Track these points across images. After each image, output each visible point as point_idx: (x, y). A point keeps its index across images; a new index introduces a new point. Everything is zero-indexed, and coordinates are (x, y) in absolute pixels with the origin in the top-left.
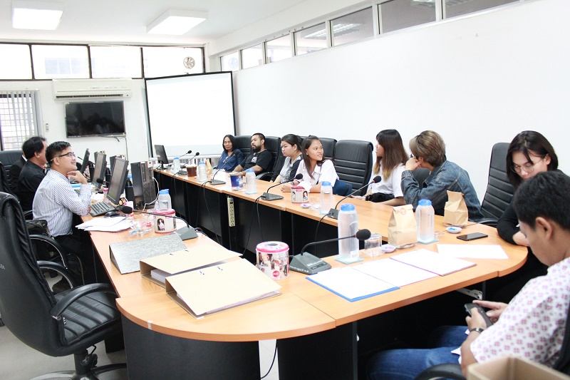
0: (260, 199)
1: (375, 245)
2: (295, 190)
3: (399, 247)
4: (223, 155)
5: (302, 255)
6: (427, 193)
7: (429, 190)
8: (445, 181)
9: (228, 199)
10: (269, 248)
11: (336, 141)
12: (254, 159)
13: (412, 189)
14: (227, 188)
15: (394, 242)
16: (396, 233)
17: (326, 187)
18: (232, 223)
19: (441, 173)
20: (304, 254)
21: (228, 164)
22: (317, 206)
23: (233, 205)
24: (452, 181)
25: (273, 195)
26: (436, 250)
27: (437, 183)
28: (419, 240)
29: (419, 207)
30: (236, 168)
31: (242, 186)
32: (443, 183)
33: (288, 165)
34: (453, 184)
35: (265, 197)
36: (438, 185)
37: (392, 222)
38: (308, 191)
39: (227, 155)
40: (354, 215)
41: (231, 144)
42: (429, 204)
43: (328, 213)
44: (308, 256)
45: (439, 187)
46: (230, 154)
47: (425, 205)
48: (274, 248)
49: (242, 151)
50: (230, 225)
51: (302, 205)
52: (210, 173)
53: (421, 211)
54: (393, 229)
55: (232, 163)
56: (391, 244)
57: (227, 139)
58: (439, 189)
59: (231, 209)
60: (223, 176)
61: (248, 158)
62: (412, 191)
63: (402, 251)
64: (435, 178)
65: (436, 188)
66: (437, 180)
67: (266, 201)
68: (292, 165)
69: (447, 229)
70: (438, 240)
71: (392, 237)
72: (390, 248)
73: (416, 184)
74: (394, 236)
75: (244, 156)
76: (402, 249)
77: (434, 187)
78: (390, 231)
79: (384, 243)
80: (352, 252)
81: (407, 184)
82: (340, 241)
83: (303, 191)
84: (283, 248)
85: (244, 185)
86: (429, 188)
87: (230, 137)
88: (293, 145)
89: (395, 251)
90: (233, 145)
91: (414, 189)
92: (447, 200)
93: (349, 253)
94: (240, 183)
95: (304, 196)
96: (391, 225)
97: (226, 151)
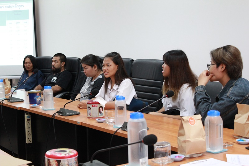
0: (57, 115)
1: (164, 154)
2: (91, 106)
3: (188, 156)
4: (23, 75)
5: (92, 162)
6: (218, 107)
7: (220, 105)
8: (236, 96)
9: (26, 115)
10: (58, 155)
11: (133, 60)
12: (54, 79)
13: (203, 103)
14: (26, 105)
15: (183, 151)
16: (185, 142)
17: (120, 101)
18: (28, 139)
19: (232, 88)
20: (93, 161)
21: (28, 84)
22: (111, 120)
23: (30, 122)
24: (243, 96)
25: (69, 111)
26: (225, 159)
27: (228, 97)
28: (208, 149)
29: (208, 118)
30: (36, 87)
31: (39, 103)
32: (233, 98)
33: (90, 83)
34: (244, 98)
35: (61, 113)
36: (229, 99)
37: (181, 131)
38: (104, 107)
39: (28, 76)
40: (142, 123)
41: (31, 64)
42: (217, 115)
43: (121, 126)
44: (97, 164)
45: (231, 101)
46: (30, 74)
47: (214, 115)
48: (63, 155)
49: (42, 71)
50: (27, 142)
51: (97, 120)
52: (9, 92)
53: (210, 121)
54: (182, 139)
55: (32, 83)
56: (181, 153)
57: (28, 60)
58: (229, 104)
59: (28, 125)
60: (21, 94)
61: (48, 78)
62: (204, 106)
63: (191, 160)
64: (227, 93)
65: (227, 103)
66: (228, 94)
67: (62, 117)
68: (93, 83)
69: (237, 140)
70: (226, 150)
71: (182, 146)
72: (179, 157)
73: (209, 99)
74: (184, 145)
75: (45, 77)
76: (191, 158)
77: (225, 101)
78: (180, 140)
79: (174, 152)
80: (141, 160)
81: (198, 99)
82: (129, 147)
83: (99, 106)
84: (72, 154)
85: (41, 102)
86: (220, 102)
87: (30, 57)
88: (92, 66)
89: (184, 159)
90: (33, 65)
91: (206, 104)
92: (237, 113)
93: (139, 161)
94: (38, 99)
95: (100, 111)
96: (180, 135)
97: (26, 72)
